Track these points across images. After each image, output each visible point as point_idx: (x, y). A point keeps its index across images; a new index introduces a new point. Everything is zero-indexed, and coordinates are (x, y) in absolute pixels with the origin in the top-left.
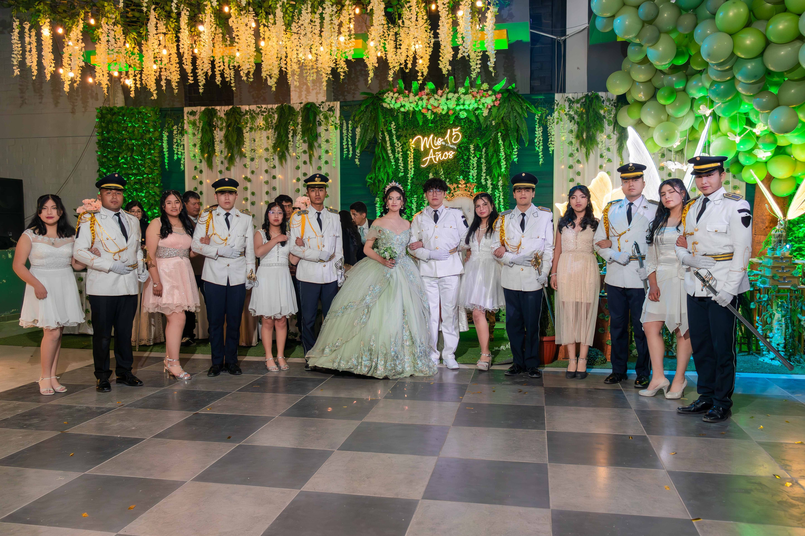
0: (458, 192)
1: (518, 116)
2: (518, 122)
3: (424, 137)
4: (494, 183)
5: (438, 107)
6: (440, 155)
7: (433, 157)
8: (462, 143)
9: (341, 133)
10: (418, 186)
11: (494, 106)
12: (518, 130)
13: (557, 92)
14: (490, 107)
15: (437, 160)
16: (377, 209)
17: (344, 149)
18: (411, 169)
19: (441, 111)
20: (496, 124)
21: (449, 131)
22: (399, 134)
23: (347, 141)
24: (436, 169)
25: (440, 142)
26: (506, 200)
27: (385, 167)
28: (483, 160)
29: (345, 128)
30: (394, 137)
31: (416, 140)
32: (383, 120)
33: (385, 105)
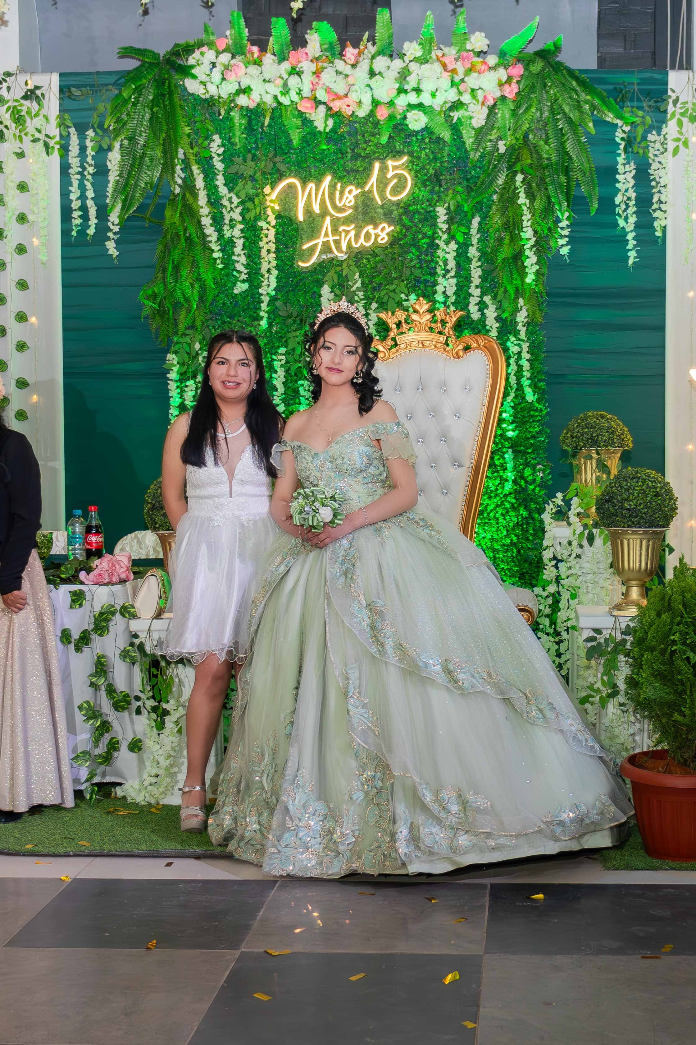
0: (411, 336)
1: (566, 129)
2: (569, 146)
3: (304, 182)
4: (504, 316)
5: (346, 96)
6: (352, 234)
7: (331, 239)
8: (414, 200)
9: (65, 168)
10: (290, 321)
11: (503, 98)
12: (567, 171)
13: (673, 68)
14: (491, 103)
15: (344, 247)
16: (172, 386)
17: (71, 210)
18: (269, 271)
19: (353, 107)
20: (511, 149)
21: (377, 165)
22: (233, 169)
23: (82, 187)
24: (340, 275)
25: (351, 197)
26: (536, 364)
27: (194, 264)
28: (473, 252)
29: (74, 149)
30: (220, 181)
31: (283, 191)
32: (187, 130)
33: (191, 86)
